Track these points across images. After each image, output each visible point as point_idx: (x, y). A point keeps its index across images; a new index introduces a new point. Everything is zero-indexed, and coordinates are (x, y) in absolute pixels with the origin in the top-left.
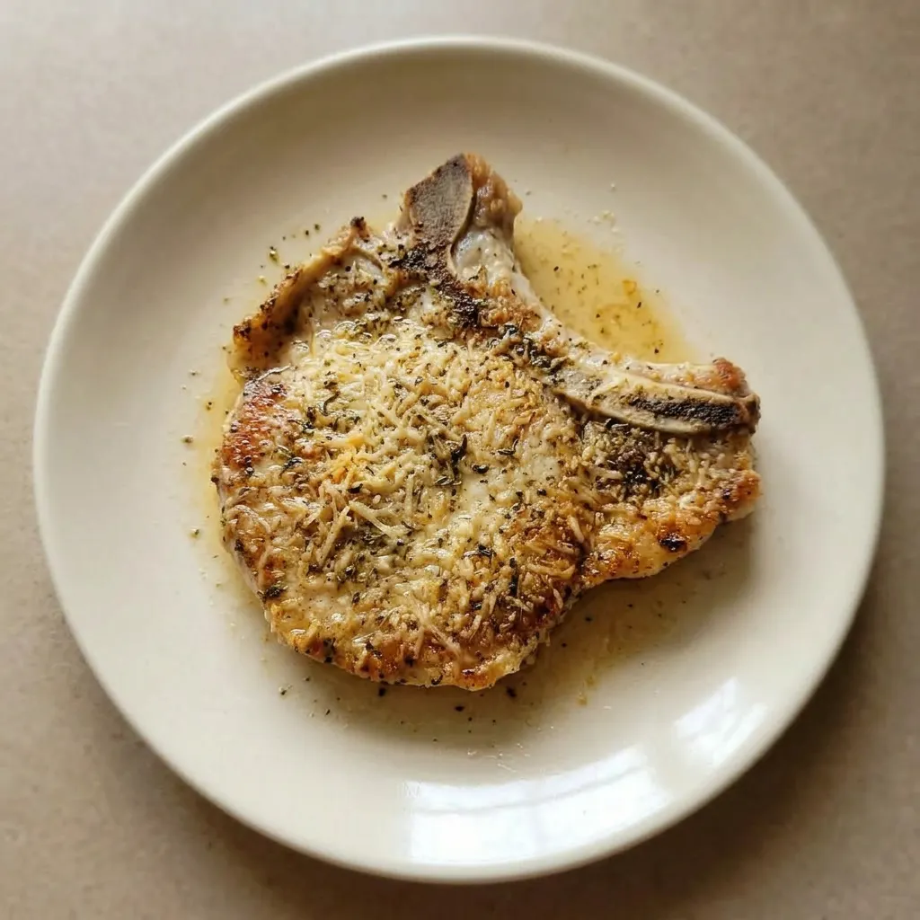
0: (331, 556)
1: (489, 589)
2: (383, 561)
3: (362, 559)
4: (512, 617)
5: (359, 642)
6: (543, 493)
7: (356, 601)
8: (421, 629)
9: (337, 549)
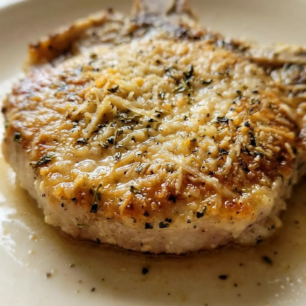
0: (96, 132)
1: (233, 141)
2: (139, 132)
3: (121, 132)
4: (257, 158)
5: (121, 187)
6: (256, 92)
7: (118, 158)
8: (179, 170)
9: (101, 127)
